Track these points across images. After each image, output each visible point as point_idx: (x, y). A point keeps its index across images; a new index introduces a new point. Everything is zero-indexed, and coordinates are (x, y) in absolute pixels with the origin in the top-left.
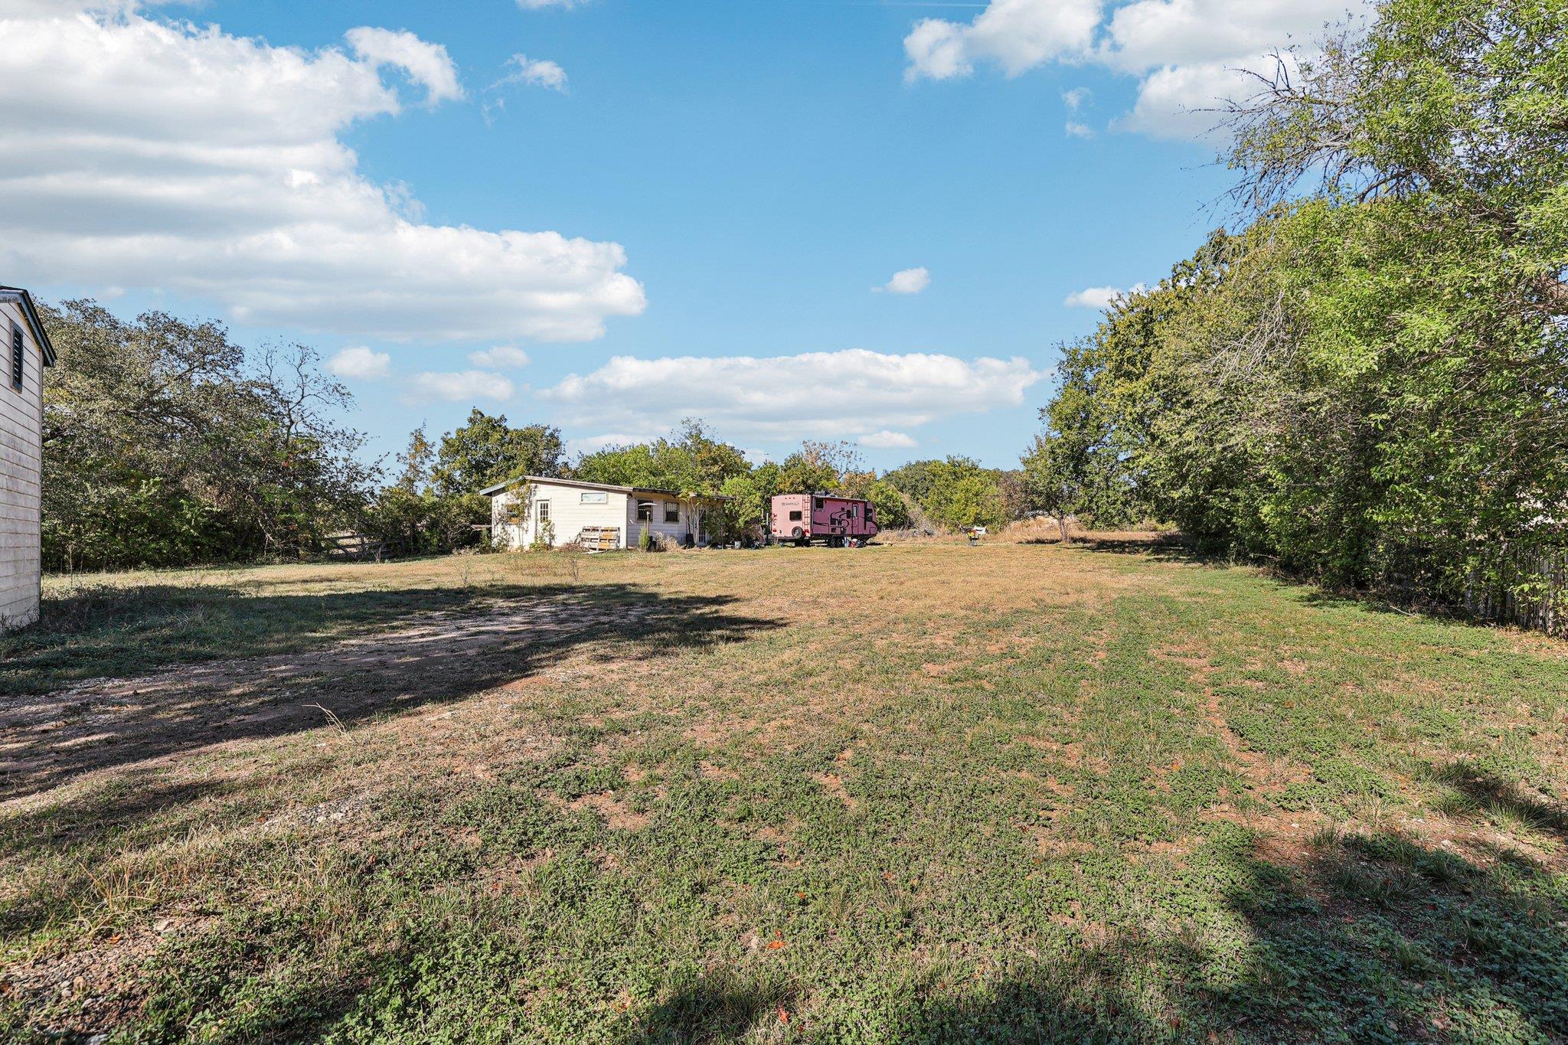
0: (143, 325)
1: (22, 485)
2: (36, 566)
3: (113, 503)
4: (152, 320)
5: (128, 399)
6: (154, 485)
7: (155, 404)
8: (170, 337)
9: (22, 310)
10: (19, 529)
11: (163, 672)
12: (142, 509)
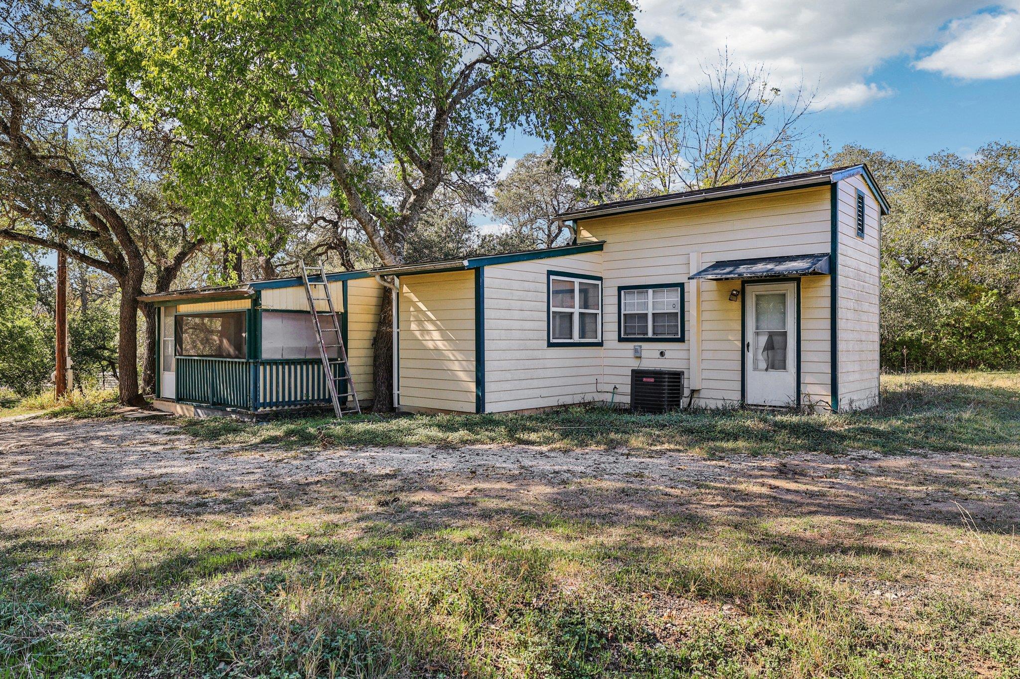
0: (980, 157)
1: (866, 306)
2: (877, 365)
3: (959, 313)
4: (986, 152)
5: (967, 224)
6: (992, 296)
7: (990, 224)
8: (1003, 162)
9: (864, 178)
10: (863, 338)
11: (911, 454)
12: (981, 318)
